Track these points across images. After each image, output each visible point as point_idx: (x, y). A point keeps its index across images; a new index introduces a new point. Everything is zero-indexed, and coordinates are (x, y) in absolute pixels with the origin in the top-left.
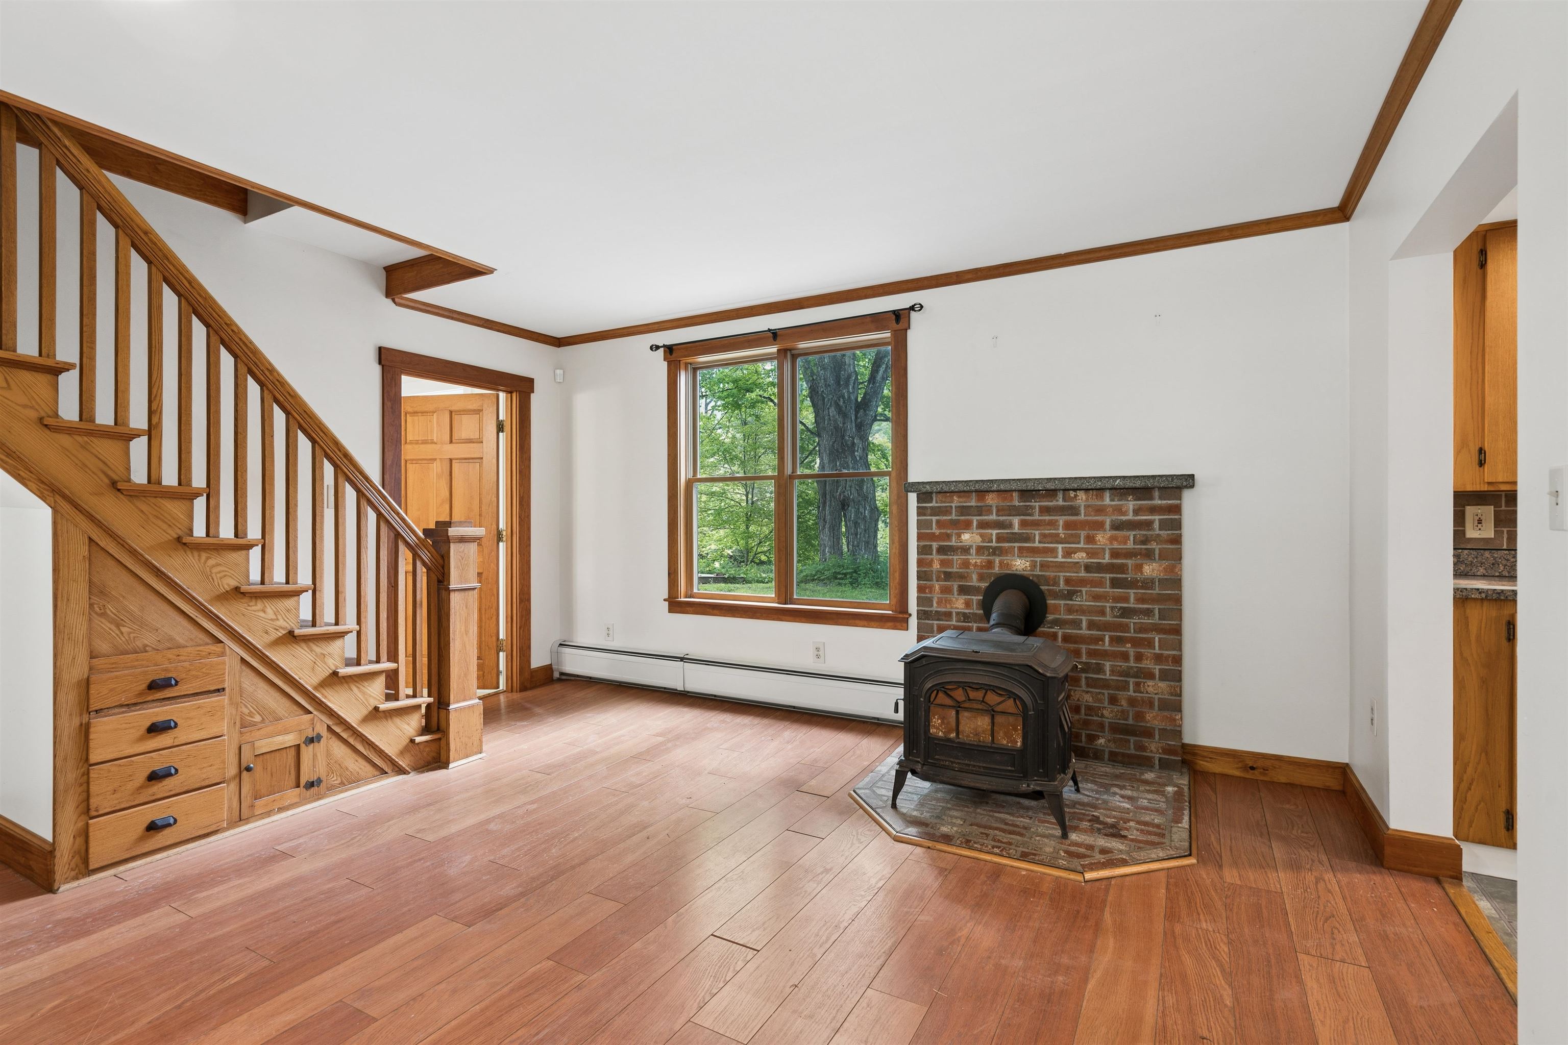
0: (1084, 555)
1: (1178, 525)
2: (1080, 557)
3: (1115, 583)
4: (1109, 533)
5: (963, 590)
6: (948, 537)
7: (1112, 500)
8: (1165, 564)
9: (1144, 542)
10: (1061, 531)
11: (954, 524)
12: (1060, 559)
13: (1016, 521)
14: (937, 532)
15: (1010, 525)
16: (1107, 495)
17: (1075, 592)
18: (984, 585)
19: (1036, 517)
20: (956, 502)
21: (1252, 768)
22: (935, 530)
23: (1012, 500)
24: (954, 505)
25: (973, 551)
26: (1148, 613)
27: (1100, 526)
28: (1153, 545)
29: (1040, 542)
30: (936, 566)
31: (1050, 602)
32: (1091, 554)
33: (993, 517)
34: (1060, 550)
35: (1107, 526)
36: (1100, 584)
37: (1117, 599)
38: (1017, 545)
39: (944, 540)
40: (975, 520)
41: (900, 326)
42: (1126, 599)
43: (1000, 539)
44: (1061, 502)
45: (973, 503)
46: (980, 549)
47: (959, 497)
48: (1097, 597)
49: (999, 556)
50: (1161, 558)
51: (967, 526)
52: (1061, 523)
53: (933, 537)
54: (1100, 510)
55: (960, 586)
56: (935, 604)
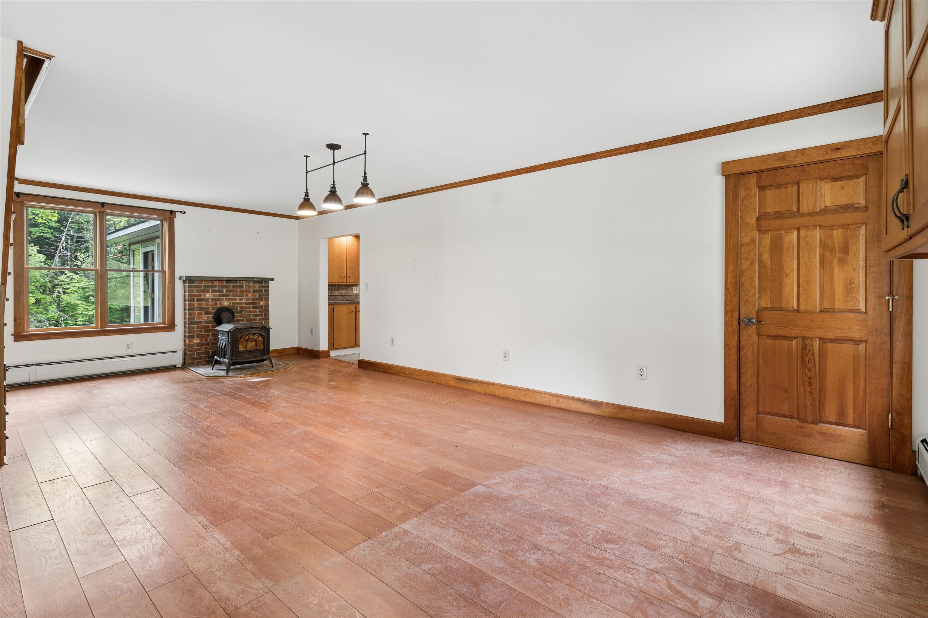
0: (245, 300)
1: (268, 291)
2: (244, 300)
3: (253, 308)
4: (252, 294)
5: (206, 313)
6: (201, 295)
7: (252, 284)
8: (266, 301)
9: (260, 296)
10: (238, 293)
11: (203, 291)
12: (238, 301)
13: (225, 290)
14: (196, 294)
15: (223, 291)
16: (251, 282)
17: (242, 311)
18: (214, 311)
19: (231, 289)
20: (203, 283)
21: (280, 353)
22: (195, 293)
23: (223, 283)
24: (203, 285)
25: (210, 300)
26: (262, 315)
27: (249, 291)
28: (263, 297)
29: (232, 296)
30: (196, 306)
31: (235, 314)
32: (247, 299)
33: (217, 289)
34: (238, 299)
35: (251, 291)
36: (249, 308)
37: (254, 312)
38: (225, 297)
39: (199, 297)
40: (210, 290)
41: (172, 216)
42: (256, 312)
43: (219, 296)
44: (238, 284)
45: (210, 284)
46: (212, 300)
47: (205, 282)
48: (248, 312)
49: (219, 301)
50: (265, 300)
51: (208, 292)
52: (238, 291)
53: (195, 296)
54: (249, 287)
55: (205, 312)
56: (195, 319)
